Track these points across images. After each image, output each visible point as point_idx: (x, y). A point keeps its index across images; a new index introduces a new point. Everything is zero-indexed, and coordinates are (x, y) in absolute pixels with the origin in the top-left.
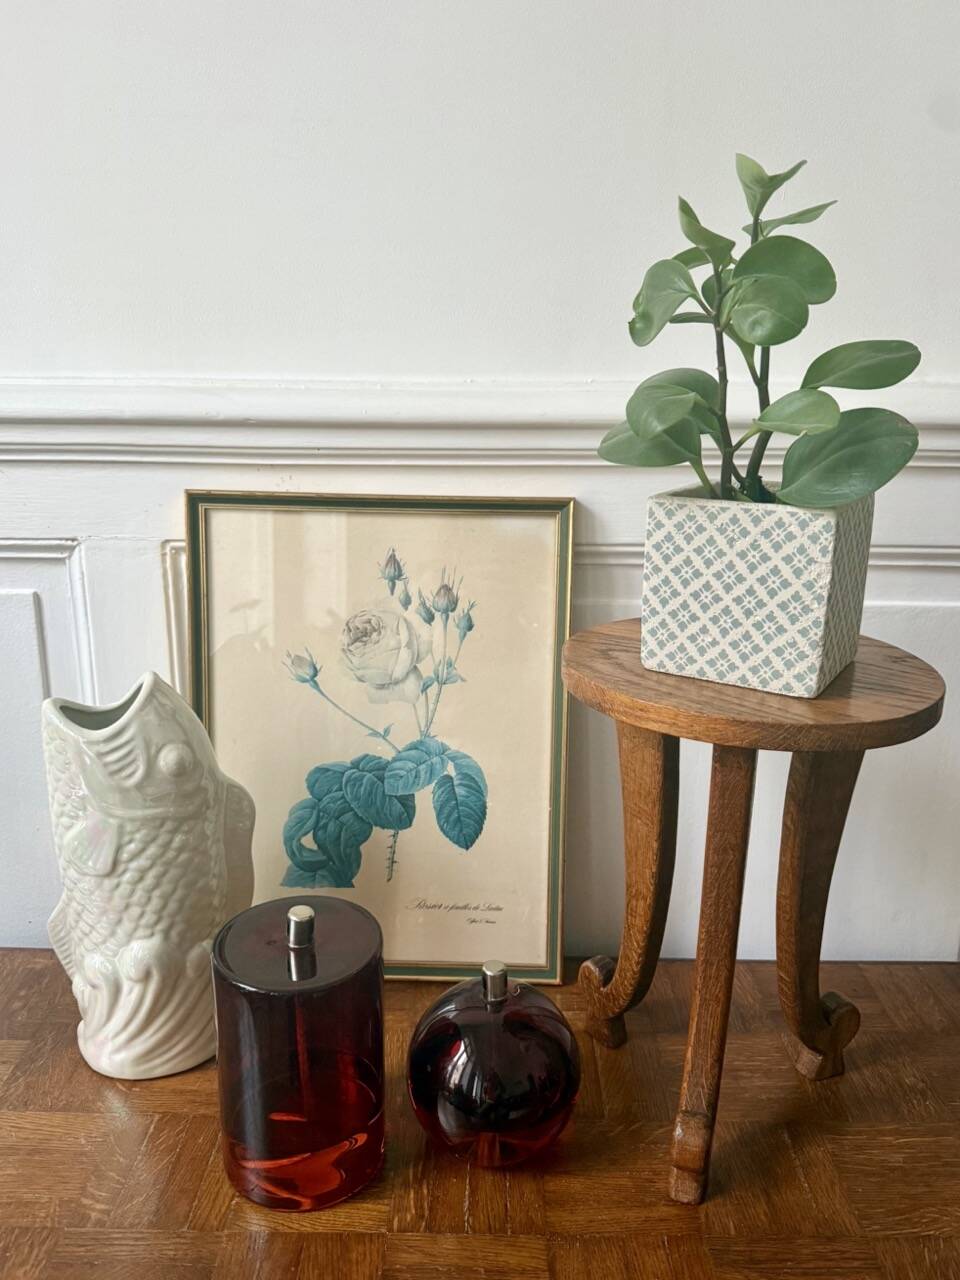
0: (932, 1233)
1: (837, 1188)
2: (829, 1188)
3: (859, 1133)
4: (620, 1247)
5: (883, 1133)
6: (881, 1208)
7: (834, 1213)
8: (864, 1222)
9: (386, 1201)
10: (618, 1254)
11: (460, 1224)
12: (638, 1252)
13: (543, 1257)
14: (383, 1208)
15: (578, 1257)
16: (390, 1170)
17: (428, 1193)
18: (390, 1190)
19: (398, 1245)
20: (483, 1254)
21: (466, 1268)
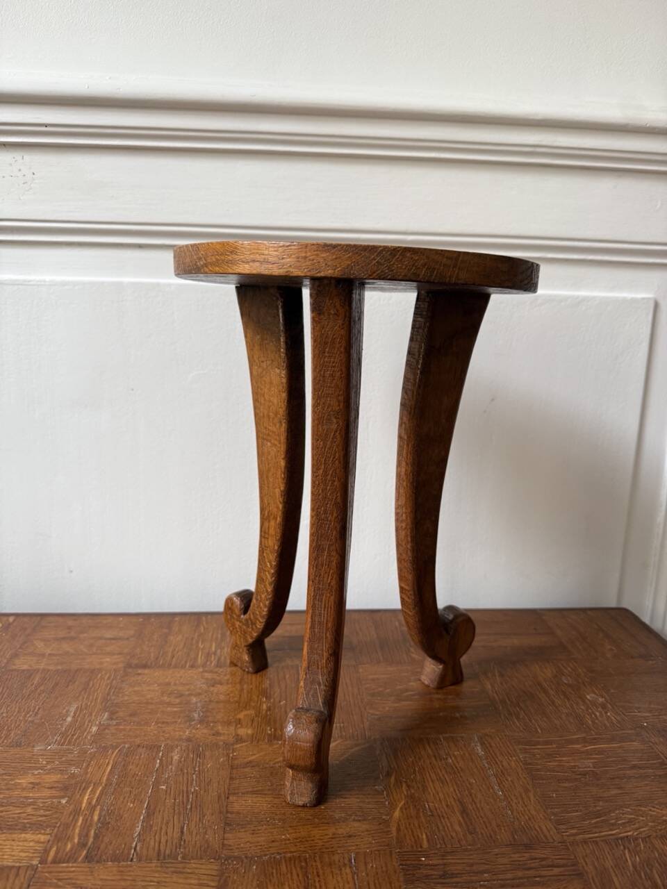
0: (629, 834)
1: (531, 795)
2: (524, 796)
3: (547, 743)
4: (301, 867)
5: (572, 742)
6: (577, 811)
7: (530, 819)
8: (561, 827)
9: (48, 831)
10: (298, 875)
11: (126, 851)
12: (321, 872)
13: (213, 884)
14: (43, 838)
15: (252, 881)
16: (63, 797)
17: (99, 819)
18: (57, 818)
19: (47, 878)
20: (144, 884)
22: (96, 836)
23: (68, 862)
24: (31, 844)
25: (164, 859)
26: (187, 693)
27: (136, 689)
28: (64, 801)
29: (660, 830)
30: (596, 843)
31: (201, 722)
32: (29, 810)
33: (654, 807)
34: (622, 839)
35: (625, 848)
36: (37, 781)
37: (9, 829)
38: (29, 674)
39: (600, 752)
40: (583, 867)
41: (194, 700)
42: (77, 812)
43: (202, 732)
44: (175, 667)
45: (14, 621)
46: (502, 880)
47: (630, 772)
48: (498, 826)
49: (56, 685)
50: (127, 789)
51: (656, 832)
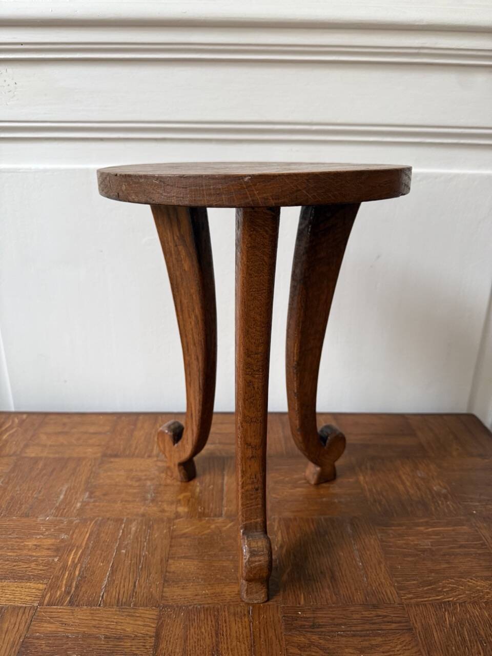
0: (451, 599)
1: (382, 566)
2: (377, 567)
3: (400, 525)
4: (214, 616)
5: (418, 525)
6: (414, 580)
7: (379, 585)
8: (401, 592)
9: (45, 581)
10: (212, 621)
11: (96, 599)
12: (227, 620)
13: (153, 625)
14: (41, 586)
15: (180, 625)
16: (56, 556)
17: (79, 574)
18: (51, 572)
19: (43, 616)
20: (107, 623)
21: (90, 636)
22: (77, 587)
23: (57, 605)
24: (34, 591)
25: (122, 606)
26: (144, 478)
27: (109, 473)
28: (56, 560)
29: (474, 597)
30: (425, 605)
31: (153, 500)
32: (33, 565)
33: (471, 579)
34: (445, 603)
35: (445, 611)
36: (38, 544)
37: (19, 579)
38: (36, 460)
39: (437, 534)
40: (413, 623)
41: (149, 483)
42: (64, 568)
43: (153, 509)
44: (137, 457)
45: (27, 418)
46: (353, 631)
47: (457, 550)
48: (356, 589)
49: (54, 470)
50: (99, 552)
51: (470, 599)
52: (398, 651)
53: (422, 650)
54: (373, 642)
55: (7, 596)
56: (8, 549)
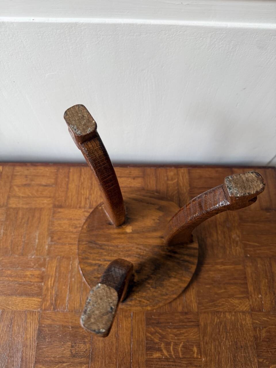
0: (220, 310)
7: (190, 302)
9: (40, 297)
11: (65, 308)
14: (40, 300)
16: (42, 282)
17: (55, 293)
19: (44, 316)
20: (72, 320)
21: (65, 327)
23: (49, 310)
24: (37, 302)
25: (76, 311)
27: (59, 222)
28: (43, 284)
29: (231, 309)
30: (208, 313)
32: (33, 287)
33: (233, 299)
35: (216, 316)
36: (32, 274)
37: (29, 295)
38: (17, 210)
42: (48, 289)
46: (175, 326)
47: (232, 281)
48: (179, 304)
49: (29, 218)
50: (62, 280)
51: (229, 310)
52: (191, 336)
53: (201, 336)
54: (182, 332)
55: (26, 305)
56: (19, 277)
